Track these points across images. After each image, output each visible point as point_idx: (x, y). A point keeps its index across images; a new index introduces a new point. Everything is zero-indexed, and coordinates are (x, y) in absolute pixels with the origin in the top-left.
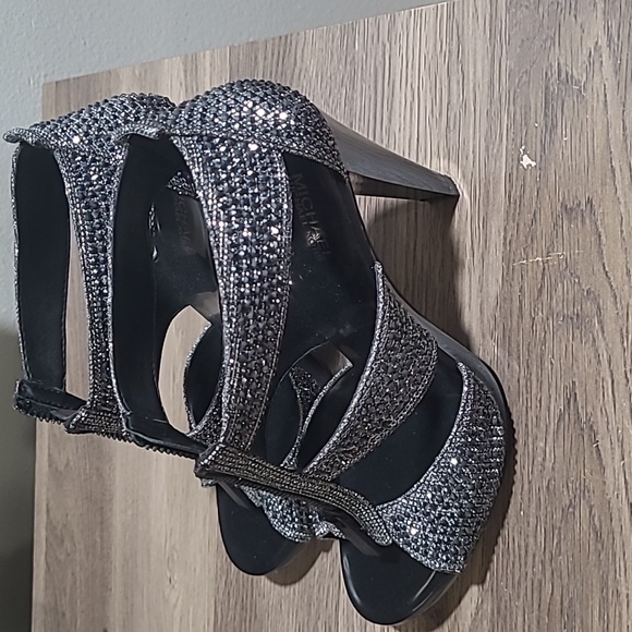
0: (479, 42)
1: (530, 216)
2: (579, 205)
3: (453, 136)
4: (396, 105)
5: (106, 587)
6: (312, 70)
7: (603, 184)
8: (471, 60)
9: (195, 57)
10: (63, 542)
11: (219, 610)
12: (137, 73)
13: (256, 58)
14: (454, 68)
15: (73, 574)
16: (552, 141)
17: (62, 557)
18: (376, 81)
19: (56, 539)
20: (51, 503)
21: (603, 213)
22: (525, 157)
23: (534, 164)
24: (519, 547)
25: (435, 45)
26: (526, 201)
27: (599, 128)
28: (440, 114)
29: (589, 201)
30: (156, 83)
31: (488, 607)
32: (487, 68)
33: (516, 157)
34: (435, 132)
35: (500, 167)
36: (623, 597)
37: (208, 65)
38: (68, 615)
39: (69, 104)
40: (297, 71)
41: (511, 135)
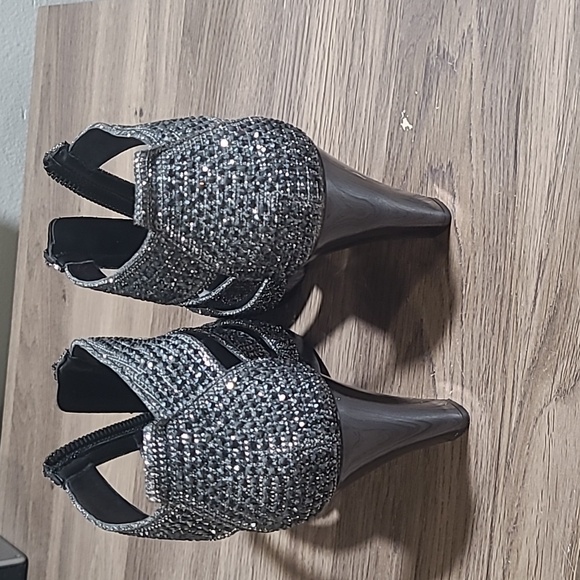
0: (380, 13)
1: (404, 172)
2: (442, 167)
3: (352, 94)
4: (310, 61)
6: (249, 22)
7: (462, 151)
8: (372, 29)
10: (26, 407)
11: (138, 478)
12: (113, 6)
13: (206, 5)
14: (357, 35)
15: (32, 435)
16: (427, 109)
17: (24, 421)
18: (297, 38)
19: (21, 404)
20: (20, 374)
21: (459, 177)
22: (405, 120)
23: (411, 127)
25: (345, 12)
26: (402, 159)
27: (464, 102)
28: (344, 74)
29: (450, 165)
30: (127, 18)
32: (384, 38)
33: (398, 119)
34: (338, 88)
35: (385, 127)
36: (439, 504)
37: (168, 8)
38: (26, 469)
39: (58, 28)
40: (237, 21)
41: (396, 99)
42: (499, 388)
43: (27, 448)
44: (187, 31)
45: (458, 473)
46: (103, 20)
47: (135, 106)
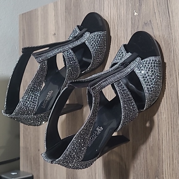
1: (137, 27)
2: (148, 22)
3: (118, 11)
4: (105, 5)
5: (38, 139)
7: (153, 16)
9: (56, 2)
12: (42, 8)
15: (30, 137)
16: (141, 8)
17: (27, 134)
18: (100, 1)
21: (153, 23)
22: (135, 13)
23: (137, 14)
26: (136, 24)
27: (151, 3)
28: (115, 6)
29: (150, 21)
30: (47, 10)
33: (133, 13)
34: (114, 11)
36: (162, 113)
37: (60, 3)
38: (29, 148)
39: (26, 19)
40: (81, 1)
41: (132, 9)
42: (174, 75)
43: (29, 142)
44: (66, 8)
45: (166, 103)
46: (40, 13)
47: (53, 33)
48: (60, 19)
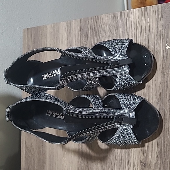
0: (154, 17)
1: (169, 61)
3: (147, 41)
4: (130, 33)
5: (44, 162)
6: (105, 25)
8: (152, 22)
9: (70, 22)
10: (30, 151)
11: (79, 167)
12: (52, 26)
13: (88, 22)
14: (147, 24)
15: (34, 160)
17: (30, 156)
18: (124, 27)
19: (28, 150)
20: (27, 141)
22: (168, 46)
24: (168, 146)
25: (141, 18)
26: (168, 57)
28: (143, 36)
30: (58, 29)
31: (159, 162)
32: (156, 24)
33: (165, 46)
34: (141, 40)
35: (161, 49)
37: (74, 24)
39: (31, 34)
40: (101, 25)
41: (164, 41)
43: (32, 165)
44: (82, 30)
46: (49, 30)
48: (74, 40)
